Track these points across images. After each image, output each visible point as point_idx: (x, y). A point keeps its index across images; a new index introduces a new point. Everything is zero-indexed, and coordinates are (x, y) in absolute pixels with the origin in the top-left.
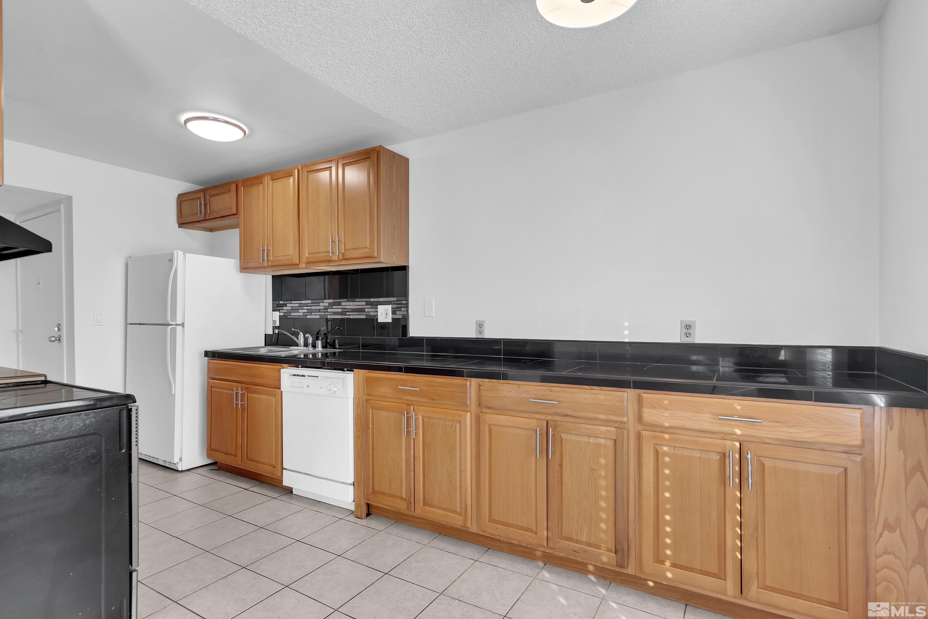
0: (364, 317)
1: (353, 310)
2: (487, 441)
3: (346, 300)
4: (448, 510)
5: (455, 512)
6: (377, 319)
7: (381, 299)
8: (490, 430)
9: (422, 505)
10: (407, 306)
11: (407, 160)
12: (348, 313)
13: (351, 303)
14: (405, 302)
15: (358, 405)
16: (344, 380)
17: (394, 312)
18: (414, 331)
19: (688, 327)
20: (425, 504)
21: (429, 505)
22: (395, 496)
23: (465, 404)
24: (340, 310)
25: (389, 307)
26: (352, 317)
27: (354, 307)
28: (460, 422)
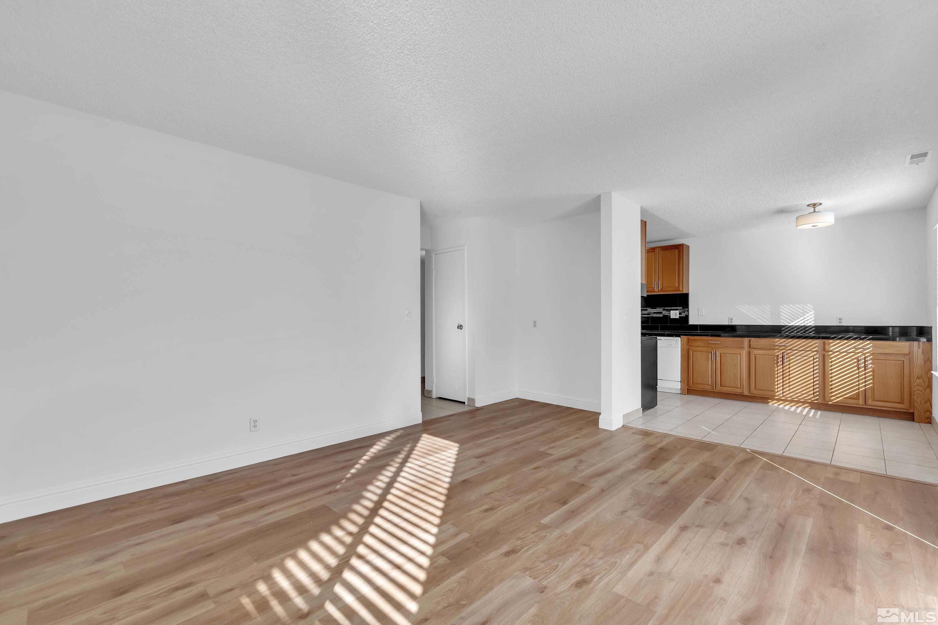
0: (662, 316)
1: (655, 313)
2: (754, 361)
3: (650, 308)
4: (733, 387)
5: (737, 388)
6: (670, 317)
7: (673, 308)
8: (755, 357)
9: (719, 387)
10: (688, 311)
11: (689, 246)
12: (651, 314)
13: (654, 310)
14: (687, 309)
15: (684, 350)
16: (676, 340)
17: (680, 314)
18: (692, 322)
19: (840, 319)
20: (721, 385)
21: (723, 386)
22: (705, 384)
23: (743, 348)
24: (647, 313)
25: (678, 312)
26: (654, 316)
27: (656, 312)
28: (740, 354)
